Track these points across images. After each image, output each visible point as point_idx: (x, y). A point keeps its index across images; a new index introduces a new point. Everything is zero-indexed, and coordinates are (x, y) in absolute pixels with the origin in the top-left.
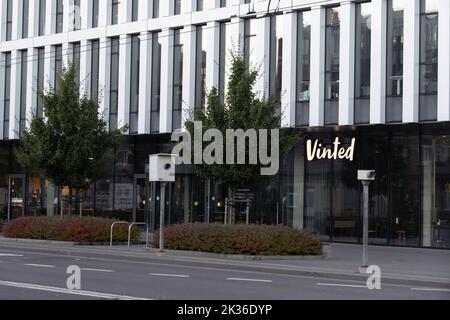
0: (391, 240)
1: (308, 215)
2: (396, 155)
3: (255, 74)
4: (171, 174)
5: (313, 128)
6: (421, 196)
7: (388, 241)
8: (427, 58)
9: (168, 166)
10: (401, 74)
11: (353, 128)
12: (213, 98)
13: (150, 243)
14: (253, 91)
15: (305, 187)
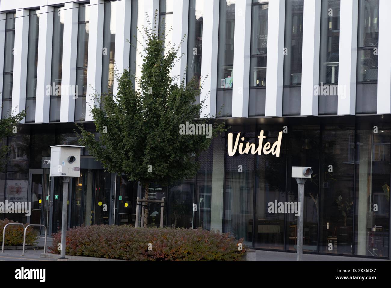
0: (321, 248)
1: (229, 218)
2: (327, 151)
3: (172, 56)
4: (76, 169)
5: (236, 119)
6: (355, 198)
7: (318, 249)
8: (366, 42)
9: (72, 159)
10: (337, 60)
11: (281, 120)
12: (124, 82)
13: (49, 248)
14: (170, 75)
15: (225, 187)
